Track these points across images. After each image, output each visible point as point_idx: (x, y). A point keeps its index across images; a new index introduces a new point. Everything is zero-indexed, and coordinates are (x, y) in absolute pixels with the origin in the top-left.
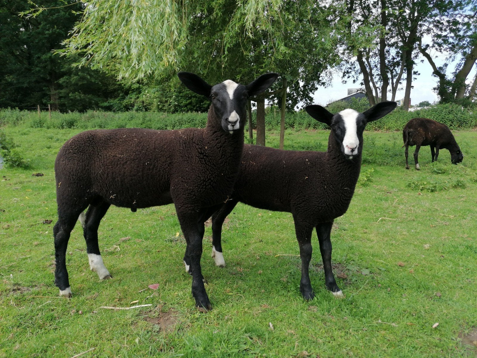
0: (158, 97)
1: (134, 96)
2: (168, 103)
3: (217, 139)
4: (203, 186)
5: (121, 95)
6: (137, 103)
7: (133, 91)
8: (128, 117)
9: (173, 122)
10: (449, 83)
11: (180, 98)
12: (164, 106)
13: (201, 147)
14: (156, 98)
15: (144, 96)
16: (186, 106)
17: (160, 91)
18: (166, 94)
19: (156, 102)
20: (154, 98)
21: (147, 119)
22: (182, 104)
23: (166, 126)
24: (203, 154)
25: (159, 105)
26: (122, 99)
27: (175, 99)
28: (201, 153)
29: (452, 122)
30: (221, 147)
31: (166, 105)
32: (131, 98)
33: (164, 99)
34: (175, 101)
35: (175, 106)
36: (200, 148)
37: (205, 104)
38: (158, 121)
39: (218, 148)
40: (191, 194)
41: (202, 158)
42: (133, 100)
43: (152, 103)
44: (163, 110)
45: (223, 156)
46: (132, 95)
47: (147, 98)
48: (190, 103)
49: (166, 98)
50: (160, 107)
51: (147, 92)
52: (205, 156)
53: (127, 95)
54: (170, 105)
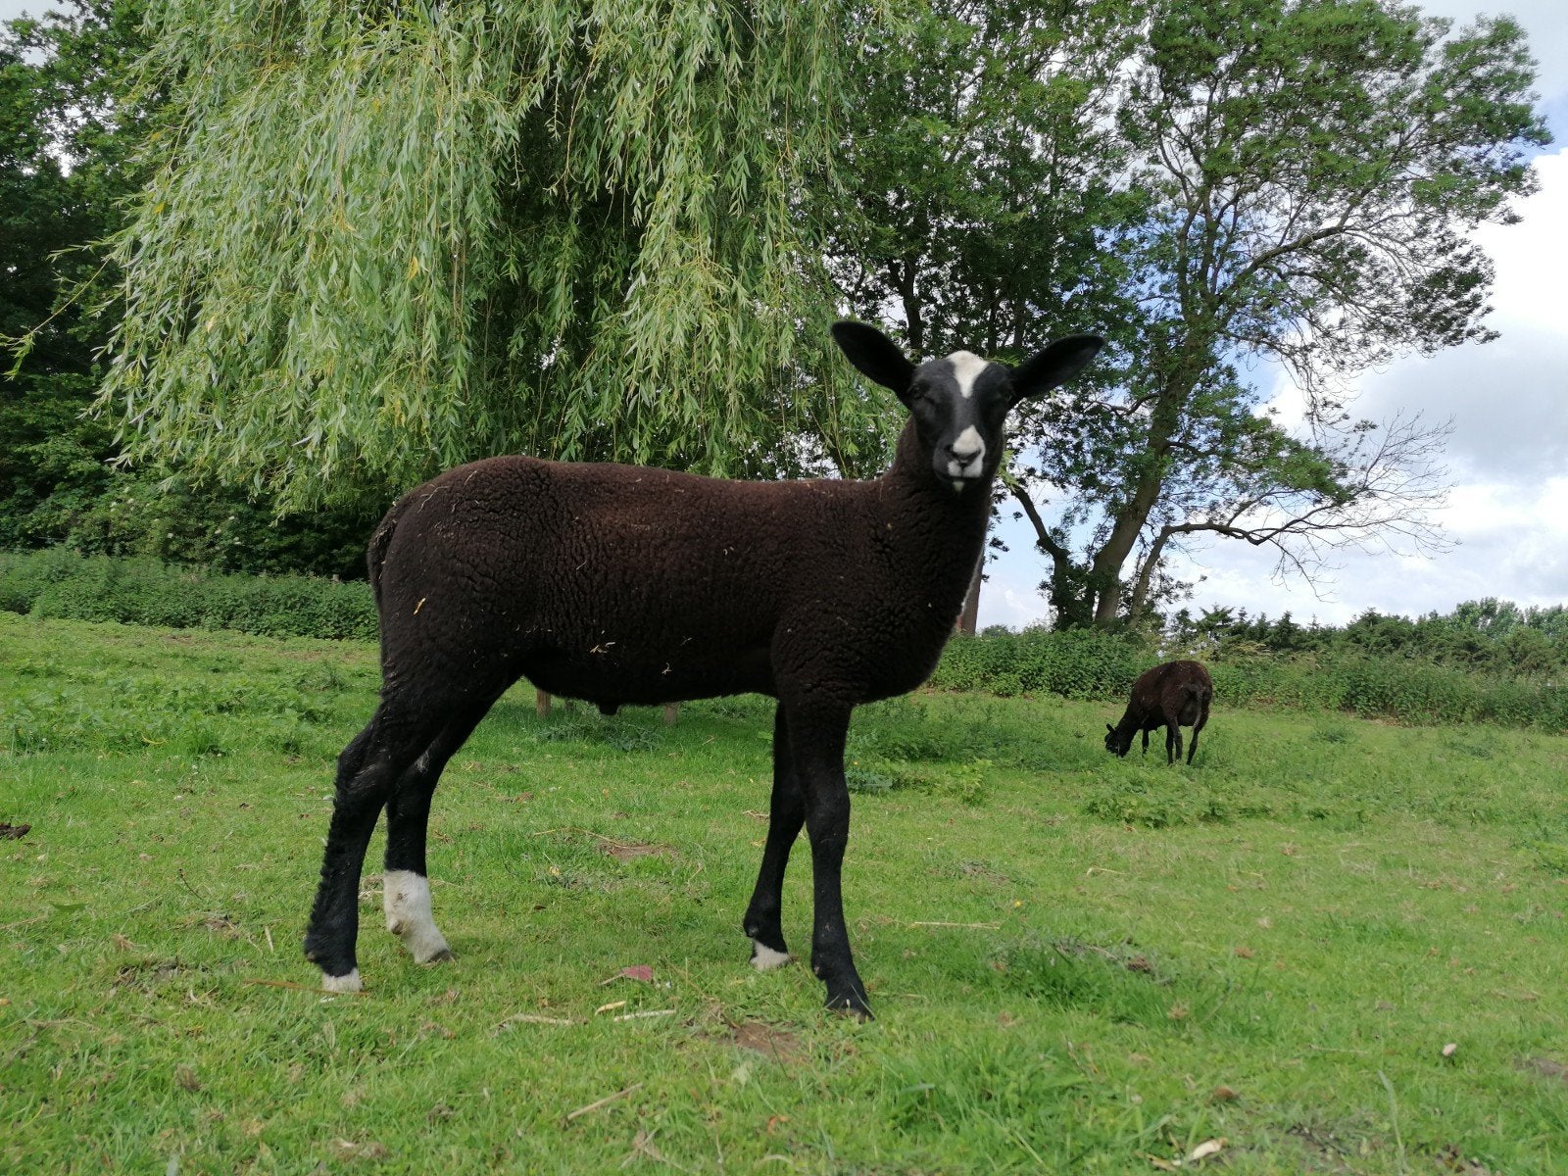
0: (171, 514)
1: (70, 502)
2: (208, 538)
3: (919, 511)
4: (887, 625)
5: (20, 492)
6: (80, 526)
7: (73, 482)
8: (46, 568)
9: (229, 602)
10: (1079, 573)
11: (254, 525)
12: (188, 546)
13: (874, 523)
14: (162, 515)
15: (114, 504)
16: (275, 554)
17: (178, 493)
18: (202, 507)
19: (157, 529)
20: (152, 516)
21: (126, 581)
22: (260, 547)
23: (198, 612)
24: (881, 541)
25: (168, 542)
26: (21, 506)
27: (233, 528)
28: (876, 539)
29: (1099, 679)
30: (929, 531)
31: (199, 543)
32: (60, 507)
33: (191, 522)
34: (236, 535)
35: (233, 549)
36: (871, 526)
37: (348, 553)
38: (168, 592)
39: (922, 534)
40: (850, 649)
41: (880, 552)
42: (65, 515)
43: (144, 533)
44: (181, 559)
45: (934, 557)
46: (64, 497)
47: (126, 510)
48: (292, 548)
49: (200, 519)
50: (173, 547)
51: (127, 490)
52: (886, 546)
53: (45, 496)
54: (212, 545)
